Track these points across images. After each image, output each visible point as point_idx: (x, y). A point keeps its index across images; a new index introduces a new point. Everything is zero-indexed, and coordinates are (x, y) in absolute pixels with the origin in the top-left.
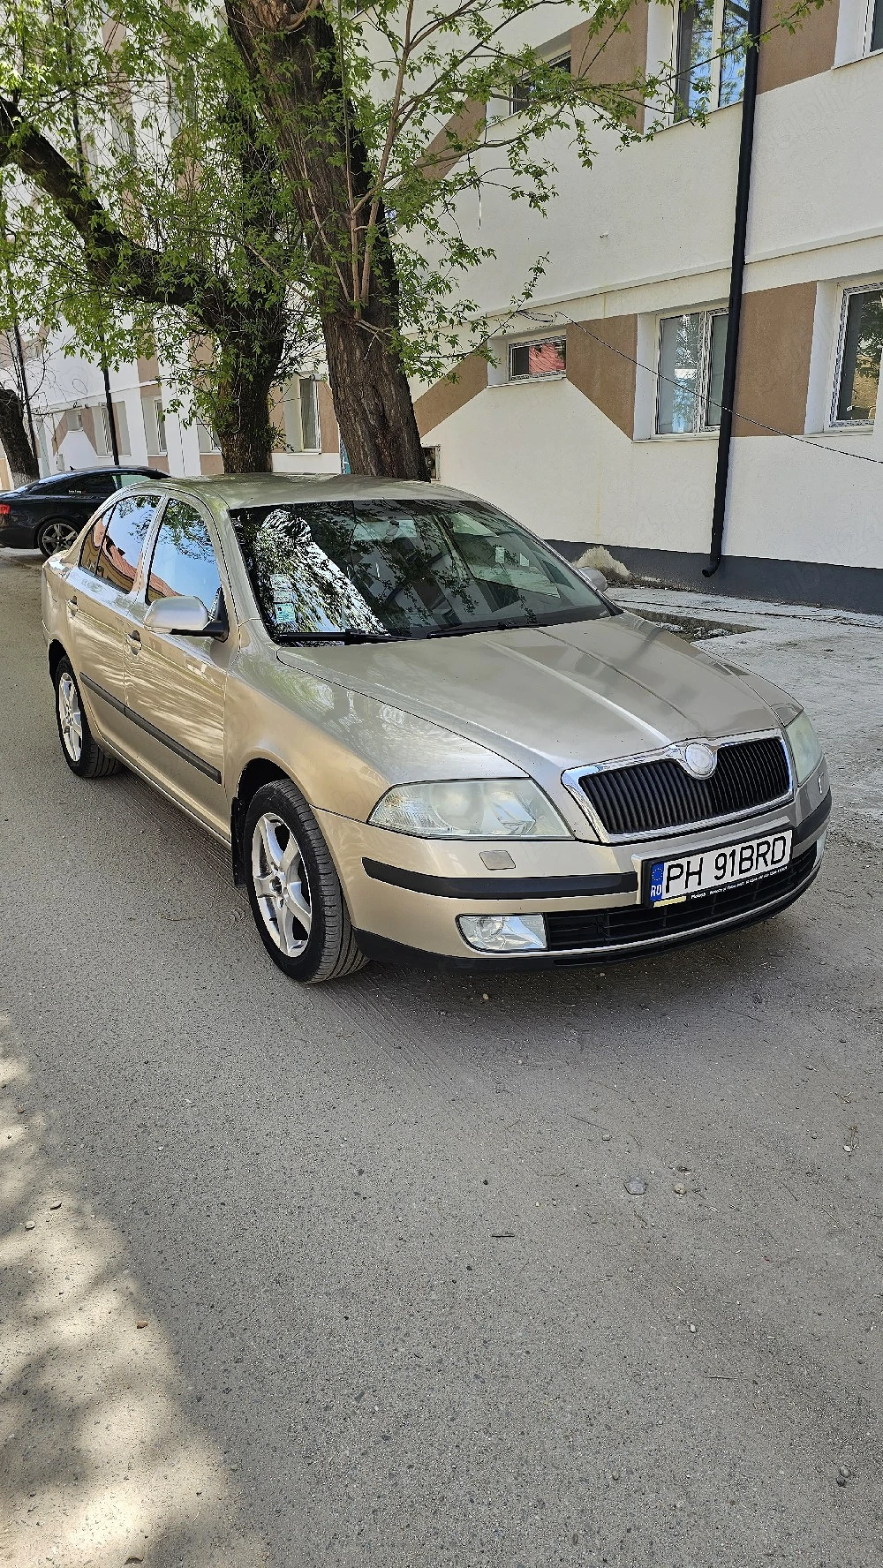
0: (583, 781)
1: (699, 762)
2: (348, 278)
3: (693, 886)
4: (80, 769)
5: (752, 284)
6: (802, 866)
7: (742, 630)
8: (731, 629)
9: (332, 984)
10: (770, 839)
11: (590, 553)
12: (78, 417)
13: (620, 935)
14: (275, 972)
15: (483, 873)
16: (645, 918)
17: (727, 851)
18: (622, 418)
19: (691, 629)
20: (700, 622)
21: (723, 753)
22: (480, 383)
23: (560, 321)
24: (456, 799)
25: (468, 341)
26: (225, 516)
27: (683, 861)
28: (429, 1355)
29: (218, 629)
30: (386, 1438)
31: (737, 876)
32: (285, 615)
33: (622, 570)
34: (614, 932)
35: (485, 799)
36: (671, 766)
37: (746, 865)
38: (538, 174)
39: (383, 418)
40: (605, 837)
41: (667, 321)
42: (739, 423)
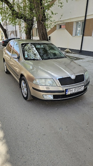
0: (59, 79)
1: (73, 77)
2: (40, 16)
3: (71, 92)
4: (6, 73)
5: (87, 18)
6: (85, 90)
7: (83, 59)
8: (82, 59)
9: (29, 101)
10: (81, 87)
11: (67, 49)
12: (12, 32)
13: (62, 98)
14: (23, 98)
15: (46, 90)
16: (65, 96)
17: (76, 88)
18: (71, 34)
19: (77, 59)
20: (78, 58)
21: (76, 76)
22: (56, 29)
23: (65, 22)
24: (43, 80)
25: (53, 24)
26: (21, 44)
27: (70, 89)
28: (32, 151)
29: (19, 58)
30: (25, 162)
31: (77, 91)
32: (26, 56)
33: (70, 51)
34: (61, 97)
35: (47, 81)
36: (70, 77)
37: (78, 90)
38: (61, 3)
39: (43, 33)
40: (61, 86)
41: (77, 22)
42: (84, 35)
